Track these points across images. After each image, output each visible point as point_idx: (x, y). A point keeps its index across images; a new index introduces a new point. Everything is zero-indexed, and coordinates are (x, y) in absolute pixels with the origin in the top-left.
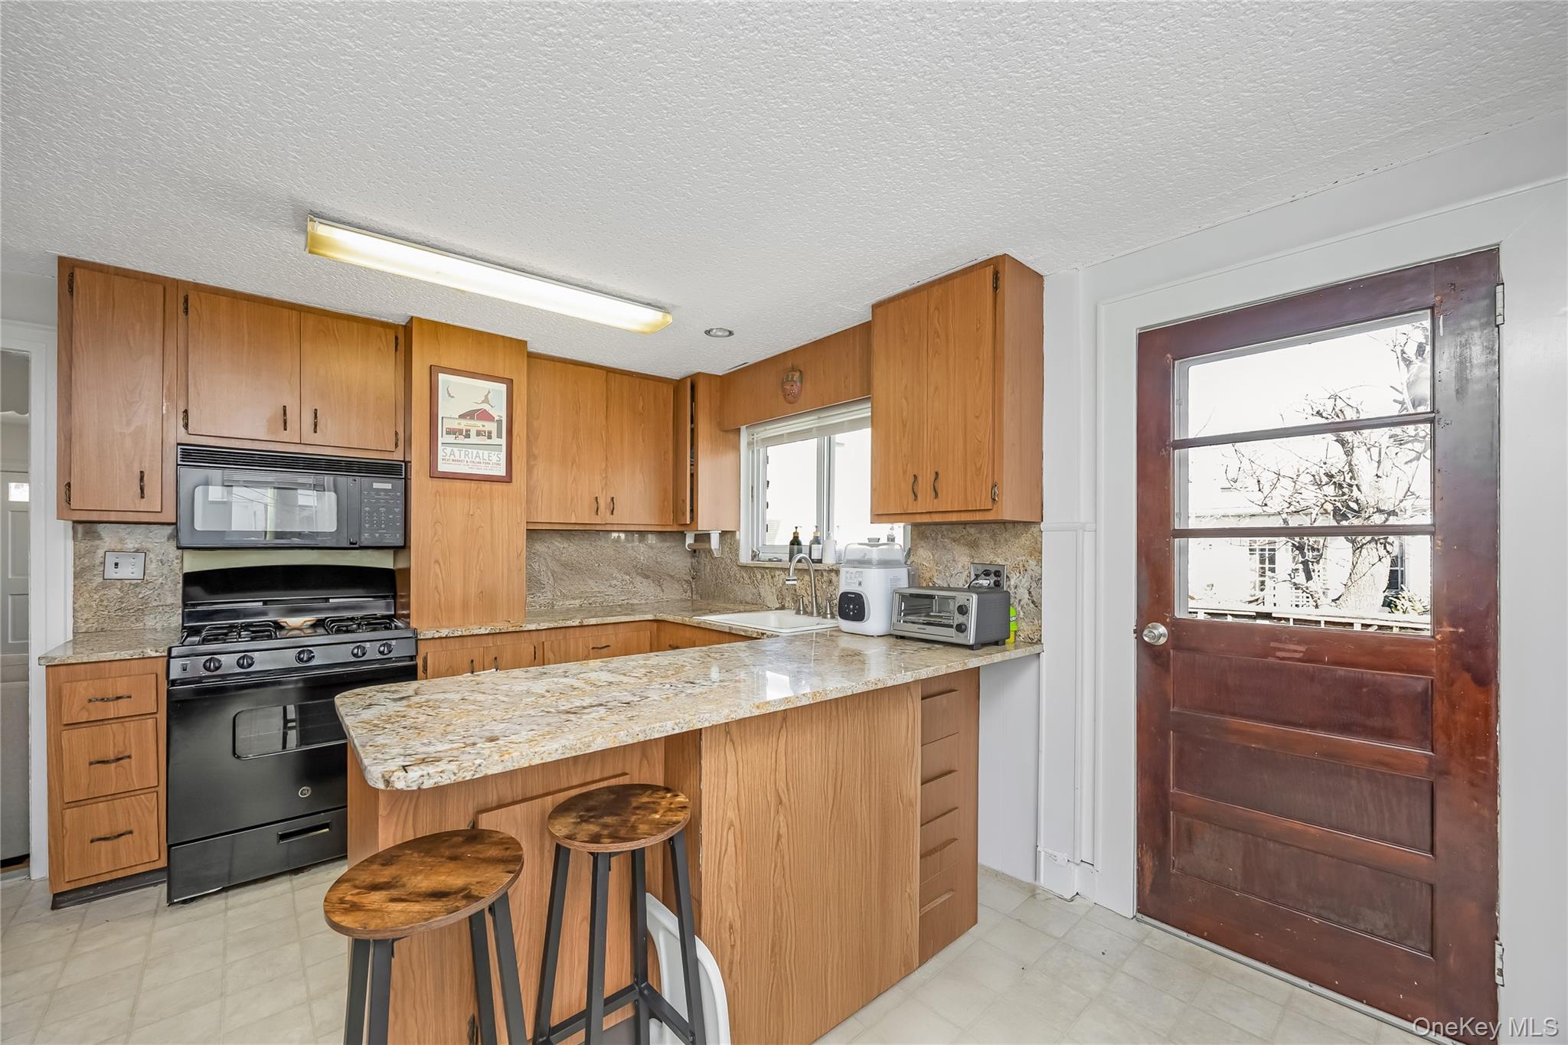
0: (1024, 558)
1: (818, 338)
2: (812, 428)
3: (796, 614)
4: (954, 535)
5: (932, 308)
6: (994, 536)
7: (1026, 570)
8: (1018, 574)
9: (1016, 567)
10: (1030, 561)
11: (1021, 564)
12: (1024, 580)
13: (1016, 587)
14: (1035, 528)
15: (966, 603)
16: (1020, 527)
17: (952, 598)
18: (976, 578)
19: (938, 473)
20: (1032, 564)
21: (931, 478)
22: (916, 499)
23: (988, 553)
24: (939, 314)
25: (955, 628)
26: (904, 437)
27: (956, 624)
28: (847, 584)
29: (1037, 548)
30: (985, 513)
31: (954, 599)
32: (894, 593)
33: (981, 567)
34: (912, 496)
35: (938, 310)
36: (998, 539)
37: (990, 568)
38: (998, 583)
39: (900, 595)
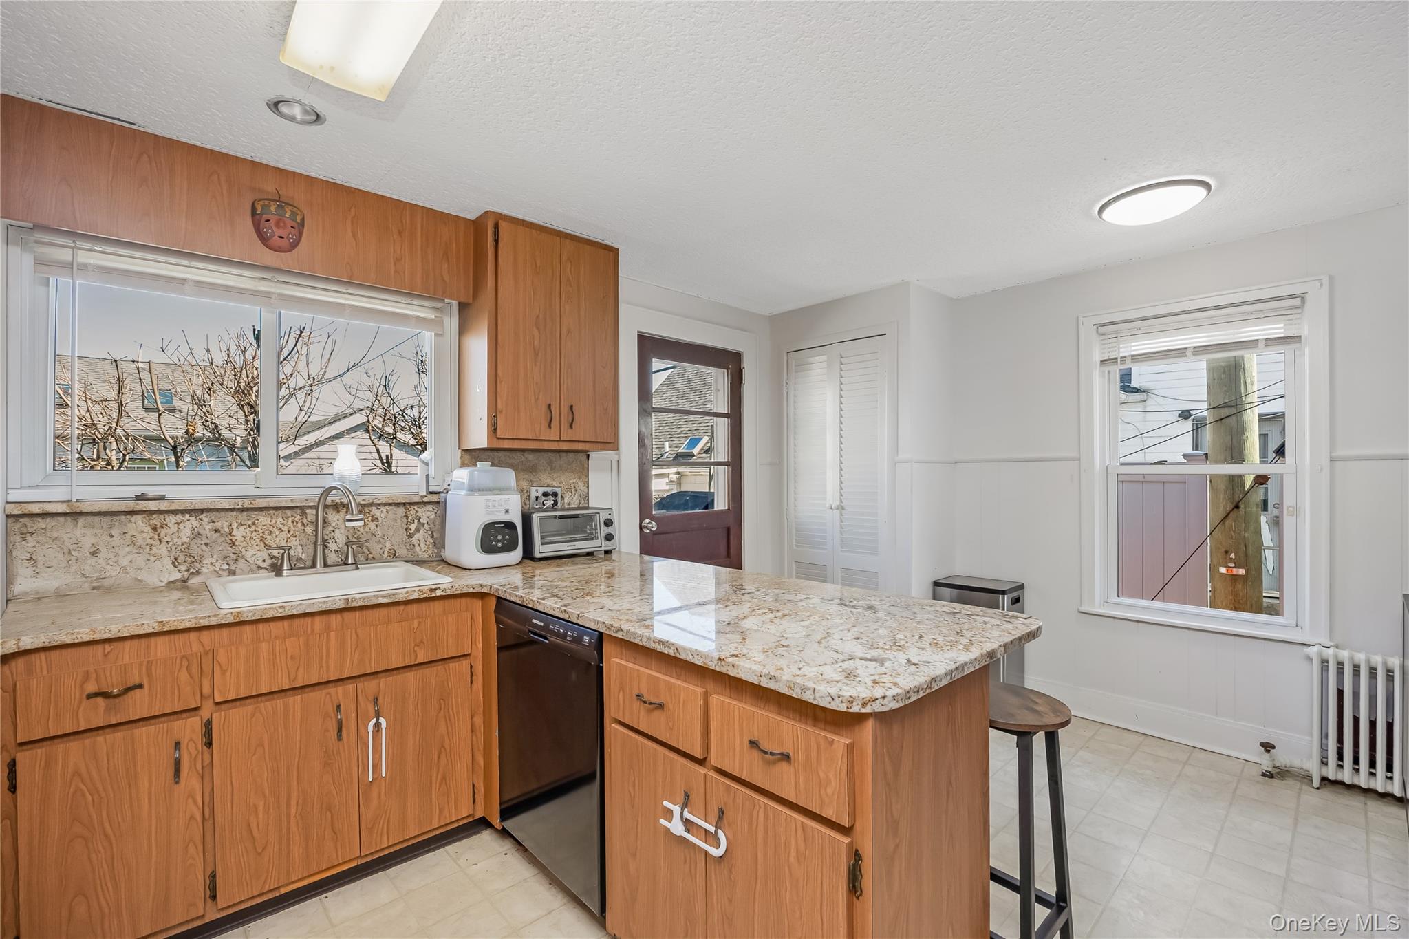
0: (575, 481)
2: (273, 293)
3: (276, 575)
4: (512, 461)
6: (550, 464)
7: (576, 490)
8: (570, 494)
9: (569, 488)
10: (579, 483)
11: (572, 485)
12: (574, 498)
13: (569, 505)
14: (583, 457)
15: (609, 517)
16: (571, 455)
17: (595, 515)
18: (537, 500)
19: (572, 406)
20: (581, 485)
21: (565, 410)
22: (550, 427)
23: (545, 477)
24: (571, 265)
25: (603, 538)
26: (535, 365)
27: (603, 535)
28: (488, 513)
29: (584, 472)
30: (610, 445)
31: (598, 515)
32: (535, 517)
33: (541, 490)
34: (545, 424)
35: (571, 262)
36: (554, 465)
37: (549, 490)
38: (556, 503)
39: (541, 518)
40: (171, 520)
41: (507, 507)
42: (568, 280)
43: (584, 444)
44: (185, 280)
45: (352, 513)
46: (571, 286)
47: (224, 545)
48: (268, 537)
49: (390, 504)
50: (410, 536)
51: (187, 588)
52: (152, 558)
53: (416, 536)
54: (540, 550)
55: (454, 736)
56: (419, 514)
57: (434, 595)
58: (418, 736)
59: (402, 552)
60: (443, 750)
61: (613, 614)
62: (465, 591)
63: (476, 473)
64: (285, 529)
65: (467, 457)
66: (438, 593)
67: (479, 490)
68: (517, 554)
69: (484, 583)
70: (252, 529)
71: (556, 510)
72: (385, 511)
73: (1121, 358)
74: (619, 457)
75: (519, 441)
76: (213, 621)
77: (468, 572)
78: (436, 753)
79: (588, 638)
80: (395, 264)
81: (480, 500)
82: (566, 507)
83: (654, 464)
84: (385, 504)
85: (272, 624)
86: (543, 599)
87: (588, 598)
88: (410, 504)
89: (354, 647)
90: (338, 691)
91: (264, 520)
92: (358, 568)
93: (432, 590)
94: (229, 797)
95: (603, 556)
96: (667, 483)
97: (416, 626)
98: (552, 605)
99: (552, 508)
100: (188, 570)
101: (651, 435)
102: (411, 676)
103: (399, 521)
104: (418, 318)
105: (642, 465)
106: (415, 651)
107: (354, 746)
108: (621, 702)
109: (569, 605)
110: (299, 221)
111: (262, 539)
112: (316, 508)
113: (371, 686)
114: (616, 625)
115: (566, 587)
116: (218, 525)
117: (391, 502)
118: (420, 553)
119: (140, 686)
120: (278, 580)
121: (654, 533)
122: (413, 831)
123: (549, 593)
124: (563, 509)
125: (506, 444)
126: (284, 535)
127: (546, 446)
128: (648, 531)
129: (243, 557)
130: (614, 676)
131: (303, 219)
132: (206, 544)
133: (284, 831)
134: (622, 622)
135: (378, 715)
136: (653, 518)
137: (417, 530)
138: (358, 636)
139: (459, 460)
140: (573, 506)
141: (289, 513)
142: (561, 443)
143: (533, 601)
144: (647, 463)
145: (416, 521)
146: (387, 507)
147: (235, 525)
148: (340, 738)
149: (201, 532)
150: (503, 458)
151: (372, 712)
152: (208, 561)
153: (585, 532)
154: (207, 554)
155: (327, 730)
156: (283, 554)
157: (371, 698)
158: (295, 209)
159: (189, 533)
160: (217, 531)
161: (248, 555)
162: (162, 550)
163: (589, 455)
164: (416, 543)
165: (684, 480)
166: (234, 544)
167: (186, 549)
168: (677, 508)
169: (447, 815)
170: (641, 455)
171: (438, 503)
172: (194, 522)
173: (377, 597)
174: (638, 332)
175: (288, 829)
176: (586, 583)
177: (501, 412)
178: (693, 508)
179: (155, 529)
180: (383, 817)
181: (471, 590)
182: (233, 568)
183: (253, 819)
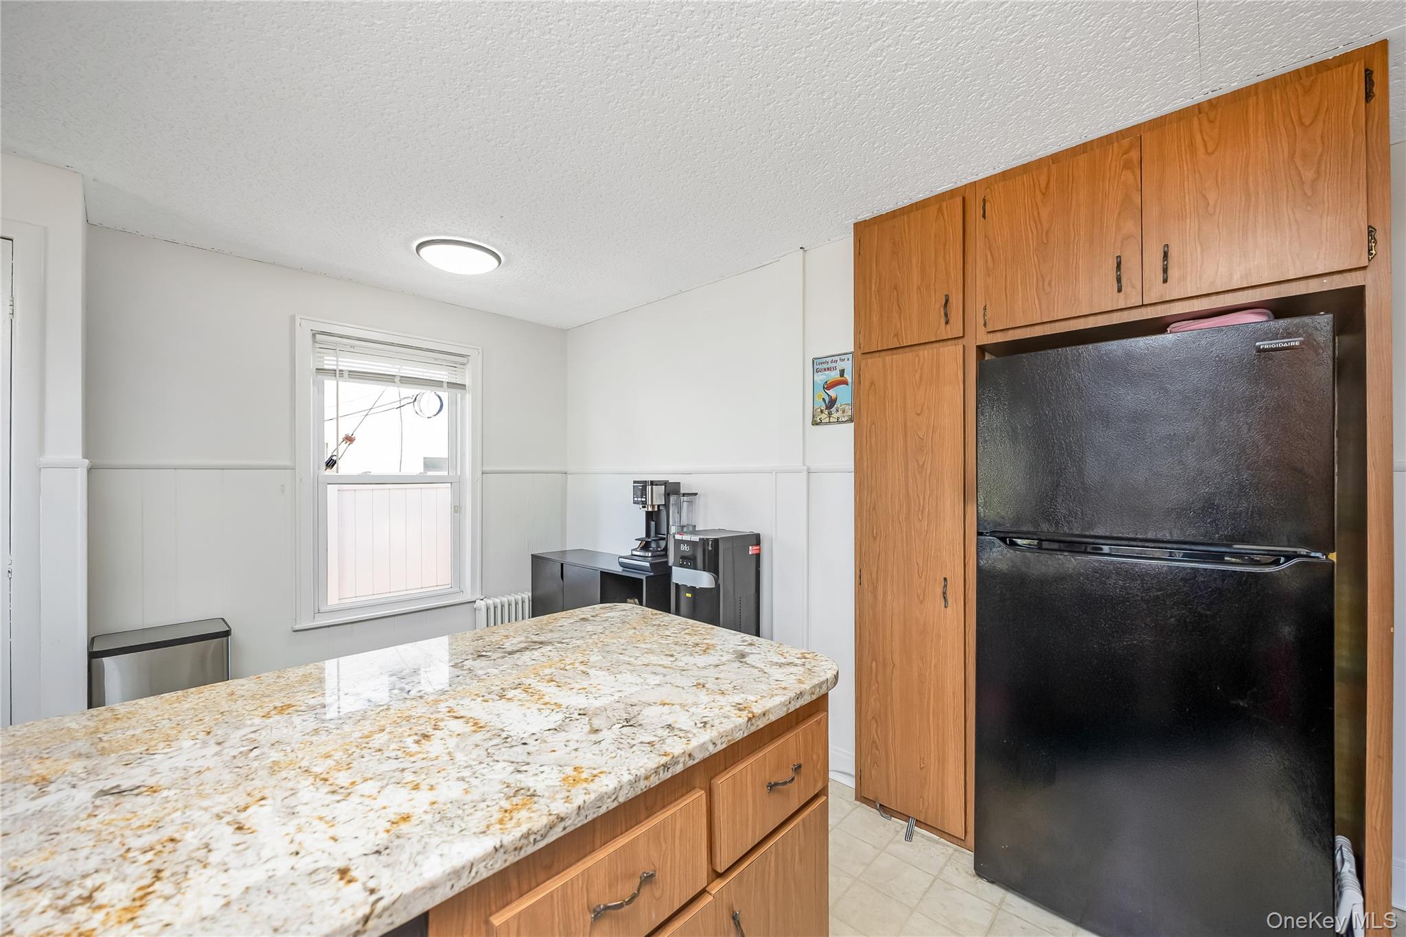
73: (340, 371)
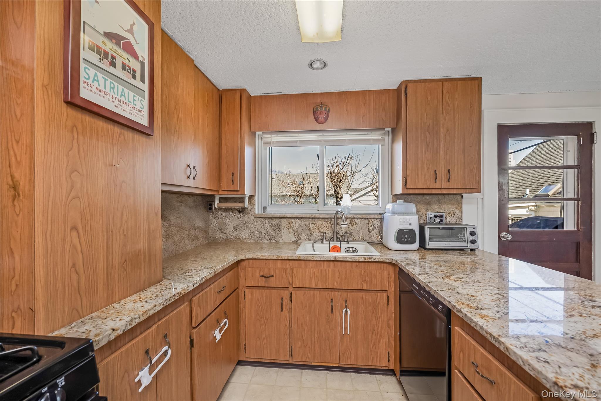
0: (454, 209)
1: (344, 91)
2: (322, 140)
4: (418, 200)
5: (445, 92)
7: (454, 214)
8: (451, 216)
9: (450, 213)
10: (456, 211)
11: (452, 212)
12: (453, 219)
13: (450, 222)
14: (459, 197)
15: (473, 230)
16: (451, 196)
17: (464, 228)
18: (431, 219)
19: (449, 170)
20: (457, 212)
21: (445, 172)
22: (436, 182)
23: (435, 207)
24: (449, 95)
25: (469, 242)
26: (427, 151)
27: (469, 240)
28: (401, 224)
29: (460, 205)
30: (475, 189)
31: (465, 229)
32: (427, 228)
33: (434, 214)
34: (432, 180)
35: (449, 93)
36: (440, 201)
37: (438, 214)
38: (442, 221)
39: (430, 229)
40: (294, 220)
41: (410, 222)
42: (447, 103)
43: (457, 190)
44: (297, 141)
45: (343, 222)
46: (449, 106)
47: (307, 230)
48: (320, 228)
49: (362, 218)
50: (370, 232)
51: (297, 243)
52: (289, 233)
53: (373, 232)
54: (429, 244)
55: (379, 327)
56: (374, 223)
57: (370, 260)
58: (363, 321)
59: (367, 238)
60: (374, 331)
61: (459, 297)
62: (385, 261)
63: (396, 205)
64: (326, 226)
65: (394, 198)
66: (372, 260)
67: (397, 213)
68: (416, 246)
69: (394, 259)
70: (315, 225)
71: (441, 224)
72: (360, 221)
74: (484, 197)
75: (418, 190)
76: (292, 258)
77: (390, 251)
78: (371, 332)
79: (441, 307)
80: (362, 118)
81: (397, 218)
82: (448, 223)
83: (510, 200)
84: (360, 218)
85: (310, 262)
86: (418, 275)
87: (446, 279)
88: (370, 218)
89: (338, 277)
90: (332, 294)
91: (319, 222)
92: (348, 243)
93: (370, 258)
94: (296, 323)
95: (470, 251)
96: (527, 211)
97: (363, 272)
98: (422, 279)
99: (439, 223)
100: (298, 238)
101: (508, 183)
102: (360, 294)
103: (365, 225)
104: (374, 139)
105: (500, 201)
106: (362, 284)
107: (338, 317)
108: (462, 359)
109: (432, 282)
110: (327, 110)
111: (318, 229)
112: (334, 218)
113: (344, 294)
114: (458, 307)
115: (436, 269)
116: (306, 223)
117: (362, 217)
118: (374, 239)
119: (273, 276)
120: (322, 245)
121: (509, 241)
122: (360, 363)
123: (424, 271)
124: (446, 224)
125: (411, 192)
126: (325, 228)
127: (433, 191)
128: (505, 240)
129: (313, 235)
130: (457, 340)
131: (329, 110)
132: (303, 230)
133: (313, 342)
134: (463, 306)
135: (346, 307)
136: (509, 232)
137: (373, 230)
138: (339, 273)
139: (391, 200)
140: (452, 223)
141: (327, 220)
142: (442, 190)
143: (413, 274)
144: (504, 200)
145: (372, 226)
146: (361, 219)
147: (310, 224)
148: (332, 312)
149: (301, 225)
150: (413, 198)
151: (344, 306)
152: (303, 235)
153: (458, 237)
154: (303, 233)
155: (328, 308)
156: (323, 235)
157: (344, 300)
158: (326, 106)
159: (298, 226)
160: (305, 225)
161: (314, 234)
162: (291, 230)
163: (462, 196)
164: (372, 235)
165: (540, 210)
166: (310, 230)
167: (297, 230)
168: (531, 227)
169: (376, 362)
170: (499, 195)
171: (381, 218)
172: (299, 222)
173: (347, 258)
174: (498, 124)
175: (314, 341)
176: (450, 268)
177: (409, 176)
178: (544, 228)
179: (289, 223)
180: (348, 351)
181: (388, 261)
182: (310, 238)
183: (303, 333)
